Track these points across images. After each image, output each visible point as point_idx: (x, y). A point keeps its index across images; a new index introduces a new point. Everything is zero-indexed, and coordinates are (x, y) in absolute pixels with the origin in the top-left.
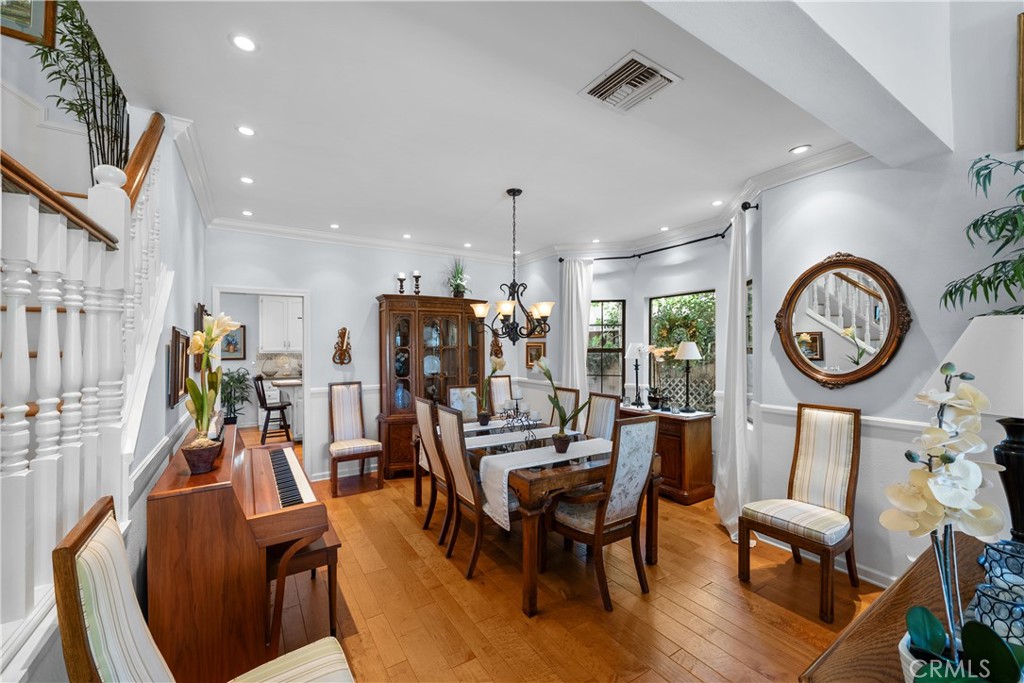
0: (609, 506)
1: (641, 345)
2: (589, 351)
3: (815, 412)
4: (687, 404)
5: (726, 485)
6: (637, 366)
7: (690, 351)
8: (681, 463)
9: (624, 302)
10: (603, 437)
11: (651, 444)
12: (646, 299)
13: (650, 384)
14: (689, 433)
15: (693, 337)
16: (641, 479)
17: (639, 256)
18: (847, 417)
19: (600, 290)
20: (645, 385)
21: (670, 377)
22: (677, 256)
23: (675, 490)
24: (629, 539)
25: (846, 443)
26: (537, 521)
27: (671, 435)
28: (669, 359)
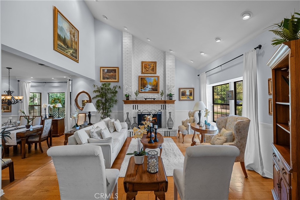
0: (42, 135)
1: (46, 104)
2: (29, 106)
3: (80, 114)
4: (59, 116)
5: (66, 130)
6: (45, 109)
7: (59, 105)
8: (57, 129)
9: (41, 93)
10: (38, 125)
11: (51, 123)
12: (47, 93)
13: (49, 113)
14: (59, 122)
15: (60, 102)
16: (49, 129)
17: (46, 83)
18: (84, 114)
19: (33, 90)
20: (47, 114)
21: (54, 111)
22: (56, 85)
23: (56, 135)
24: (46, 141)
25: (84, 118)
26: (25, 140)
27: (55, 123)
28: (54, 107)
